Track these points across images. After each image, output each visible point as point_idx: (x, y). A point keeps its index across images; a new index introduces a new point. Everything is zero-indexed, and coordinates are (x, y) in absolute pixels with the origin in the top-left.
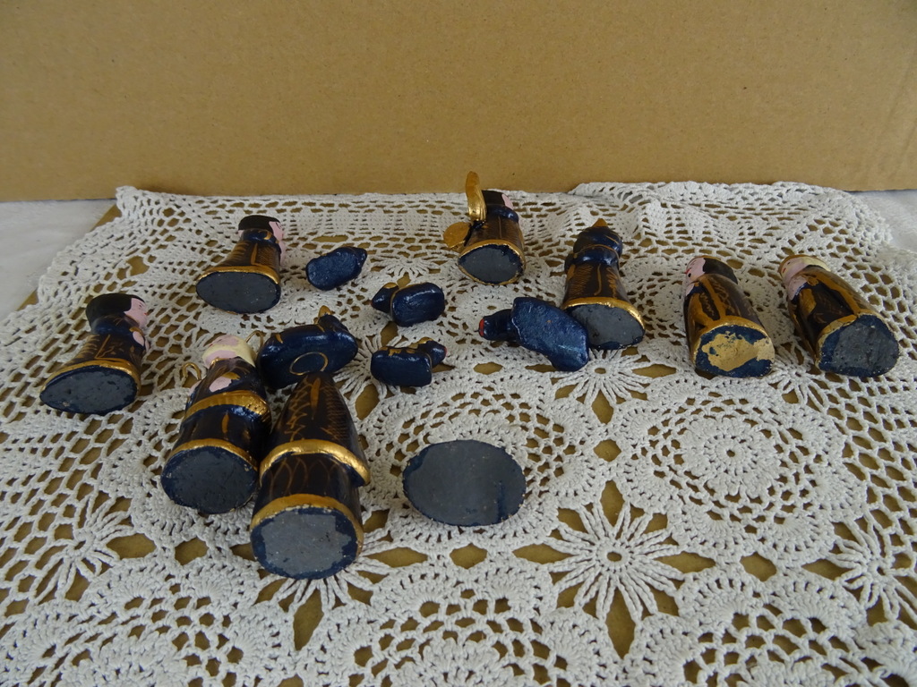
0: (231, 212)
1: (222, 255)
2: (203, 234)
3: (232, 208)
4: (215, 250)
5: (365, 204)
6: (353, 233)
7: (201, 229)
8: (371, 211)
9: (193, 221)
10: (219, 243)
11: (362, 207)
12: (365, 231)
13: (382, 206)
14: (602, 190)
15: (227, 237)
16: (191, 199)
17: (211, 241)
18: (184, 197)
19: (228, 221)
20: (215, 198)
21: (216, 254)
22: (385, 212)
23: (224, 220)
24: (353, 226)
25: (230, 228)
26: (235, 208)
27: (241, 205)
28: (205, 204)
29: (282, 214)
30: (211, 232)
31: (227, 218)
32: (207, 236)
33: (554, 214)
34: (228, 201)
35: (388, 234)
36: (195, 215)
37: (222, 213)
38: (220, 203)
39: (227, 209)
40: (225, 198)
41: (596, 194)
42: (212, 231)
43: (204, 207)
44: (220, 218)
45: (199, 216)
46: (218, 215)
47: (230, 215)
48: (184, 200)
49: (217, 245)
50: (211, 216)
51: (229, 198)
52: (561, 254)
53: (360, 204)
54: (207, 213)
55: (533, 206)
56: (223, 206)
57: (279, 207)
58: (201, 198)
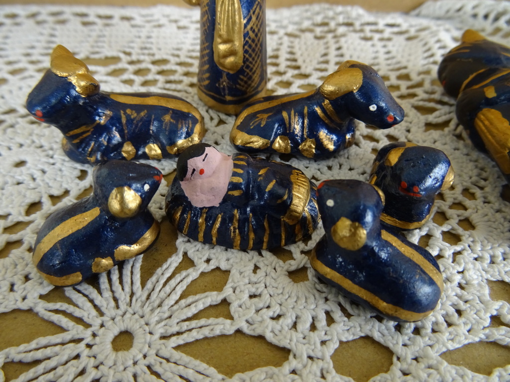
5: (156, 17)
6: (129, 54)
8: (160, 26)
11: (148, 22)
12: (146, 52)
13: (176, 21)
14: (459, 10)
22: (179, 28)
24: (132, 45)
33: (402, 38)
35: (178, 56)
41: (450, 14)
52: (433, 96)
53: (149, 18)
55: (373, 27)
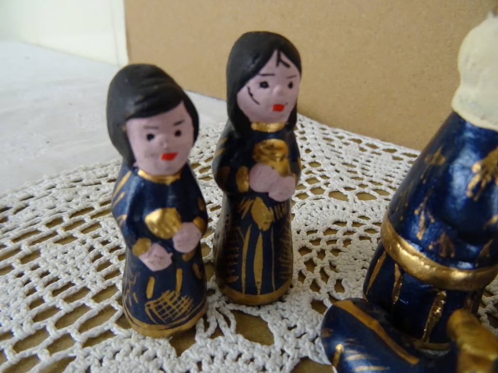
0: (346, 144)
1: (319, 179)
2: (311, 154)
3: (348, 142)
4: (314, 170)
7: (311, 148)
9: (308, 141)
10: (322, 167)
15: (332, 164)
16: (316, 124)
17: (315, 162)
18: (313, 121)
19: (340, 150)
20: (337, 130)
21: (313, 176)
23: (336, 149)
25: (339, 157)
26: (352, 142)
27: (359, 141)
28: (326, 132)
29: (397, 161)
30: (319, 154)
31: (340, 148)
32: (314, 156)
34: (348, 134)
36: (312, 136)
37: (337, 143)
38: (340, 135)
39: (344, 140)
40: (347, 132)
42: (321, 154)
43: (324, 134)
44: (334, 146)
45: (316, 139)
46: (332, 143)
47: (344, 146)
48: (311, 123)
49: (319, 168)
50: (326, 142)
51: (350, 133)
54: (324, 139)
56: (341, 138)
57: (395, 154)
58: (324, 126)
